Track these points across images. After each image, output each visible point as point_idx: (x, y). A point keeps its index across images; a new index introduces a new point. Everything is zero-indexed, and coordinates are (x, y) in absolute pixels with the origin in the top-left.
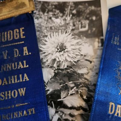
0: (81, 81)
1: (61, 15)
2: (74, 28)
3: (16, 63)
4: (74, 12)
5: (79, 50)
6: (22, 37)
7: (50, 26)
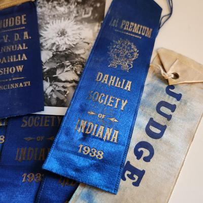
0: (77, 60)
1: (66, 3)
2: (77, 15)
3: (16, 46)
5: (79, 34)
6: (23, 23)
7: (53, 14)
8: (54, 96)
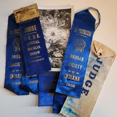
0: (61, 47)
1: (52, 17)
2: (58, 24)
3: (35, 41)
4: (59, 16)
5: (61, 35)
6: (36, 30)
7: (48, 23)
8: (54, 64)
